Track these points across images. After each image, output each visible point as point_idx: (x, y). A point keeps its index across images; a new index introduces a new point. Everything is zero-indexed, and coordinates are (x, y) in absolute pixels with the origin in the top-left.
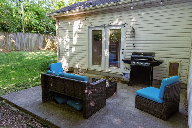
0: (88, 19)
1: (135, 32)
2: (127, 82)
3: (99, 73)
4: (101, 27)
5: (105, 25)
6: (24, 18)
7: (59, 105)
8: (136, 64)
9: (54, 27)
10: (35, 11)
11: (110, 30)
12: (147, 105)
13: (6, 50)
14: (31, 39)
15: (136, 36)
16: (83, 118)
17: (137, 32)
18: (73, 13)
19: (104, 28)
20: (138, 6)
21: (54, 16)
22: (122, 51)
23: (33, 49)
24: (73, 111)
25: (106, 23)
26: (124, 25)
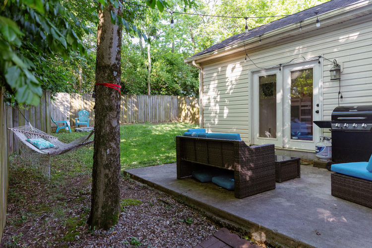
0: (251, 59)
1: (342, 70)
4: (273, 68)
5: (280, 65)
6: (151, 72)
7: (200, 184)
8: (342, 128)
9: (195, 82)
10: (168, 60)
11: (292, 72)
12: (352, 187)
13: (125, 122)
14: (159, 105)
15: (343, 77)
16: (235, 197)
17: (345, 70)
18: (225, 51)
19: (280, 70)
20: (344, 23)
21: (196, 61)
22: (315, 108)
23: (162, 121)
24: (220, 190)
25: (284, 61)
26: (318, 60)
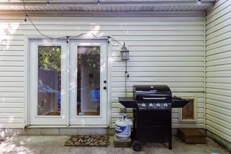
2: (128, 142)
3: (57, 132)
5: (68, 37)
8: (148, 108)
11: (79, 47)
19: (67, 42)
20: (130, 12)
25: (71, 34)
